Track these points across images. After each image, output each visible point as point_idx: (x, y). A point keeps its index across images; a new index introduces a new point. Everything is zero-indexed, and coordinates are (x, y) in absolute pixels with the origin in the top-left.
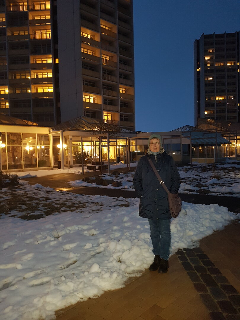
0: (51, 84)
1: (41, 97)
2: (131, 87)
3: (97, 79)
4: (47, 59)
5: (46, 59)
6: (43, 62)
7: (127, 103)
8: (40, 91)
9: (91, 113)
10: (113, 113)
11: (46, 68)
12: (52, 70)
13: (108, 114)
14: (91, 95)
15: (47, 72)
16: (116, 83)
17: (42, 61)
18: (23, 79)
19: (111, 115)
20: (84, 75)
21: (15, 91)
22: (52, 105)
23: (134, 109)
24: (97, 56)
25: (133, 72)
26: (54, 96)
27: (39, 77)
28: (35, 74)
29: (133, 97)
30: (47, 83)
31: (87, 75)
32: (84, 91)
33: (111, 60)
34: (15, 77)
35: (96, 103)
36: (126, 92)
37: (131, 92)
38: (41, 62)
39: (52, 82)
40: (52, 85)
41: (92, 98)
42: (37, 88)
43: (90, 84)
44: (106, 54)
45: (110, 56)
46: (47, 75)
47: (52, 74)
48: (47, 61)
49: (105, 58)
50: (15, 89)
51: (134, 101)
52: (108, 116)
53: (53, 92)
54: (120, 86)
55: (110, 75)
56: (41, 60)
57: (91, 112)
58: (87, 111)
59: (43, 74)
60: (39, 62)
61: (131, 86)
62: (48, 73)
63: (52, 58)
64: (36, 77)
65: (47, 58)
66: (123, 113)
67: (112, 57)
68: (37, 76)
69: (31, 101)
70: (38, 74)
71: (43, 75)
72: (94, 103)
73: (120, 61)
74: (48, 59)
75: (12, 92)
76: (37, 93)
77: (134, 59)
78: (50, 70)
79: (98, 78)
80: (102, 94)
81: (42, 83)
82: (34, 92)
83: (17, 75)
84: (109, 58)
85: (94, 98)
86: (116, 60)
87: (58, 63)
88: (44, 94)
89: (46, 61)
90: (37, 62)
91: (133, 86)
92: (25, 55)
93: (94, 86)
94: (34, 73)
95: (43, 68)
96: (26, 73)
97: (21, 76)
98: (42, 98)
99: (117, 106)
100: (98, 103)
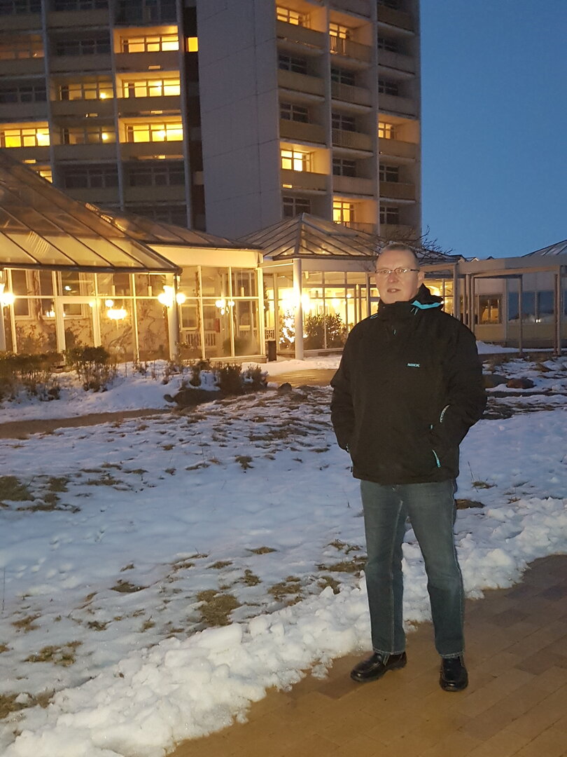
0: (176, 117)
1: (148, 155)
2: (410, 120)
3: (317, 98)
4: (161, 39)
5: (158, 40)
6: (149, 50)
7: (396, 170)
8: (141, 136)
9: (298, 201)
10: (356, 200)
11: (159, 67)
12: (179, 72)
13: (342, 203)
14: (297, 147)
15: (163, 80)
16: (368, 109)
17: (146, 44)
18: (90, 100)
19: (351, 207)
20: (283, 90)
21: (67, 137)
22: (178, 180)
23: (419, 186)
24: (314, 28)
25: (415, 73)
26: (186, 152)
27: (137, 96)
28: (126, 85)
29: (416, 149)
30: (161, 112)
31: (291, 90)
32: (281, 137)
33: (352, 39)
34: (65, 95)
35: (310, 173)
36: (392, 134)
37: (408, 136)
38: (141, 48)
39: (179, 111)
40: (180, 119)
41: (298, 156)
42: (132, 128)
43: (294, 114)
44: (338, 21)
45: (350, 25)
46: (160, 88)
47: (181, 85)
48: (160, 43)
49: (335, 34)
50: (66, 131)
51: (418, 162)
52: (342, 209)
53: (182, 139)
54: (381, 116)
55: (351, 84)
56: (143, 41)
57: (296, 200)
58: (287, 197)
59: (150, 84)
60: (136, 47)
61: (411, 115)
62: (166, 83)
63: (178, 34)
64: (127, 95)
65: (161, 36)
66: (389, 200)
67: (355, 29)
68: (132, 91)
69: (119, 167)
70: (133, 85)
71: (148, 88)
72: (304, 172)
73: (380, 40)
74: (163, 39)
75: (58, 142)
76: (131, 144)
77: (419, 35)
78: (175, 72)
79: (319, 95)
80: (331, 144)
81: (147, 112)
82: (125, 141)
83: (71, 87)
84: (347, 32)
85: (304, 157)
86: (368, 37)
87: (197, 50)
88: (152, 146)
89: (158, 45)
90: (132, 49)
91: (415, 115)
92: (96, 28)
93: (304, 119)
94: (123, 82)
95: (150, 68)
96: (98, 82)
97: (84, 91)
98: (151, 158)
99: (370, 179)
100: (317, 172)
